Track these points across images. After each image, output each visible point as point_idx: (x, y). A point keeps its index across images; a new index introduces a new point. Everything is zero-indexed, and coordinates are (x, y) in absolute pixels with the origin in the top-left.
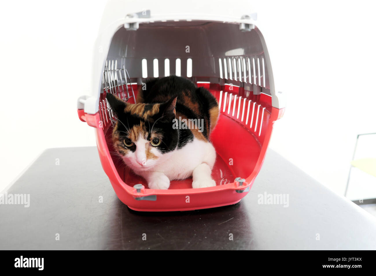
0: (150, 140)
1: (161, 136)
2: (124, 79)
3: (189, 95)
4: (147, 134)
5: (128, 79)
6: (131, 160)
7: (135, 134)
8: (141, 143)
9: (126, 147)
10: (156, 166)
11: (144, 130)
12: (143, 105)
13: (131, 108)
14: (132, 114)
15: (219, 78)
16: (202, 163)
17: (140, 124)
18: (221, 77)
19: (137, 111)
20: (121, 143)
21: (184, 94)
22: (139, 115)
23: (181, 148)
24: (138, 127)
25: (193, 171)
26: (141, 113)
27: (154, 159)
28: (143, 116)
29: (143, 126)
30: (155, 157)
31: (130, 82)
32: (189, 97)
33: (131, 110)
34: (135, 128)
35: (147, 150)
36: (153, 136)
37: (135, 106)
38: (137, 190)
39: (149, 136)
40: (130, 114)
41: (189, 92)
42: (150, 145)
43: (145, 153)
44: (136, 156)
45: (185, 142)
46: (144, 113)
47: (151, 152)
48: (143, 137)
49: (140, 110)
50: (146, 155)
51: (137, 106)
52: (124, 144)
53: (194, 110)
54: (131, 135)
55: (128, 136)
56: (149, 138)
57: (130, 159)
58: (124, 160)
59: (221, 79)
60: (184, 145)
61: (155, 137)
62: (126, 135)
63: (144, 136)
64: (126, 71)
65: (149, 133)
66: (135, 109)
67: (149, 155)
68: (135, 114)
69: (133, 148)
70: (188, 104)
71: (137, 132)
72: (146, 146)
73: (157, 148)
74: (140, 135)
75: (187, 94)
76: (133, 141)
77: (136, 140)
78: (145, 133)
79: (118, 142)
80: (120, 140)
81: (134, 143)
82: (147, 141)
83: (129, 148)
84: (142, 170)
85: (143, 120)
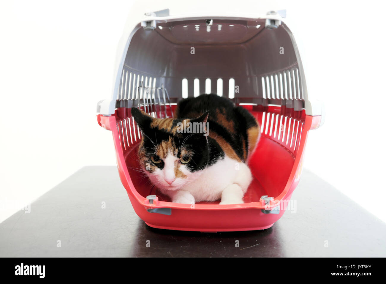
0: (179, 158)
1: (191, 153)
2: (162, 98)
3: (224, 112)
4: (177, 150)
5: (167, 99)
6: (158, 179)
7: (163, 151)
8: (170, 160)
9: (153, 164)
10: (184, 185)
11: (173, 146)
12: (171, 120)
13: (158, 123)
14: (159, 129)
15: (262, 99)
16: (233, 184)
17: (169, 139)
18: (264, 97)
19: (164, 126)
20: (148, 159)
21: (218, 111)
22: (167, 130)
23: (211, 166)
24: (167, 143)
25: (222, 191)
26: (169, 129)
27: (182, 178)
28: (171, 132)
29: (172, 141)
30: (184, 176)
31: (169, 102)
32: (224, 114)
33: (158, 125)
34: (164, 144)
35: (176, 167)
36: (183, 153)
37: (163, 121)
38: (150, 200)
39: (179, 153)
40: (158, 129)
41: (224, 109)
42: (179, 163)
43: (174, 171)
44: (164, 173)
45: (215, 159)
46: (172, 128)
47: (179, 170)
48: (172, 154)
49: (168, 125)
50: (175, 173)
51: (165, 121)
52: (152, 161)
53: (227, 128)
54: (159, 152)
55: (156, 153)
56: (179, 155)
57: (157, 177)
58: (150, 178)
59: (264, 99)
60: (215, 162)
61: (185, 154)
62: (154, 151)
63: (174, 152)
64: (165, 91)
65: (179, 150)
66: (163, 123)
67: (177, 172)
68: (163, 129)
69: (161, 165)
70: (221, 121)
71: (166, 149)
72: (175, 163)
73: (186, 165)
74: (169, 151)
75: (221, 112)
76: (161, 157)
77: (164, 157)
78: (175, 150)
79: (145, 159)
80: (147, 157)
81: (162, 160)
82: (176, 158)
83: (156, 165)
84: (170, 189)
85: (172, 135)
